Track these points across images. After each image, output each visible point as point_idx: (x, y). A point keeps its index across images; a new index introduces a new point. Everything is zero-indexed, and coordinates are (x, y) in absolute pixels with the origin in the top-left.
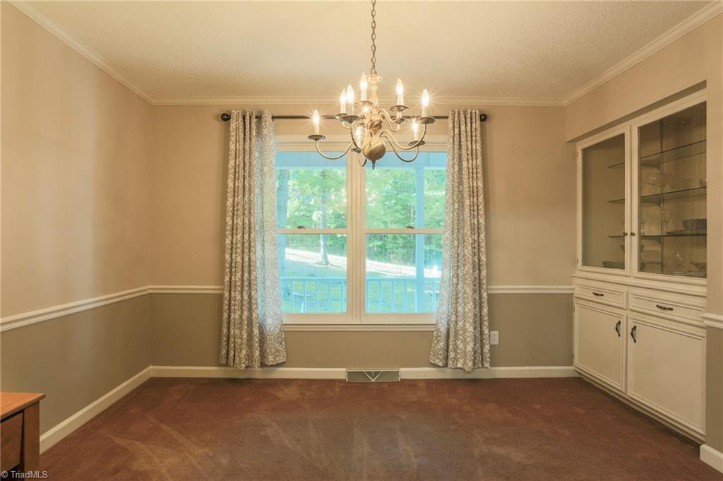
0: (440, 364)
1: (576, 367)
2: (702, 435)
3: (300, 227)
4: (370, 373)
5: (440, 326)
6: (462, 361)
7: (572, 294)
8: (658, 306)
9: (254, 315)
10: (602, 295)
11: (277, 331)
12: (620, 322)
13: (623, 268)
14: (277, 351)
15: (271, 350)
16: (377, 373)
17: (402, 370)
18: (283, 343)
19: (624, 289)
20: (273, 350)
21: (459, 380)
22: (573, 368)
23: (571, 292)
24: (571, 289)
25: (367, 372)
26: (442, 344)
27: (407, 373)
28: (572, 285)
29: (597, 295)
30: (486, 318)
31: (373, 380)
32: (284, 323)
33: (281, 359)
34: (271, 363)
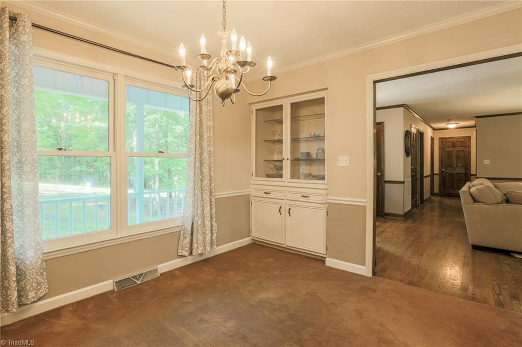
0: (187, 254)
1: (253, 237)
2: (323, 254)
3: (61, 149)
4: (135, 277)
5: (187, 226)
6: (201, 249)
7: (249, 194)
8: (302, 196)
9: (10, 251)
10: (270, 193)
11: (40, 262)
12: (281, 207)
13: (282, 177)
14: (39, 284)
15: (32, 286)
16: (141, 275)
17: (159, 266)
18: (45, 273)
19: (283, 189)
20: (35, 285)
21: (198, 262)
22: (250, 238)
23: (249, 193)
24: (249, 192)
25: (132, 277)
26: (188, 239)
27: (164, 267)
28: (249, 189)
29: (267, 193)
30: (214, 216)
31: (139, 282)
32: (44, 252)
33: (43, 291)
34: (32, 300)
